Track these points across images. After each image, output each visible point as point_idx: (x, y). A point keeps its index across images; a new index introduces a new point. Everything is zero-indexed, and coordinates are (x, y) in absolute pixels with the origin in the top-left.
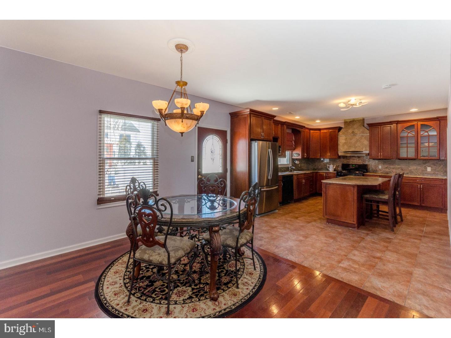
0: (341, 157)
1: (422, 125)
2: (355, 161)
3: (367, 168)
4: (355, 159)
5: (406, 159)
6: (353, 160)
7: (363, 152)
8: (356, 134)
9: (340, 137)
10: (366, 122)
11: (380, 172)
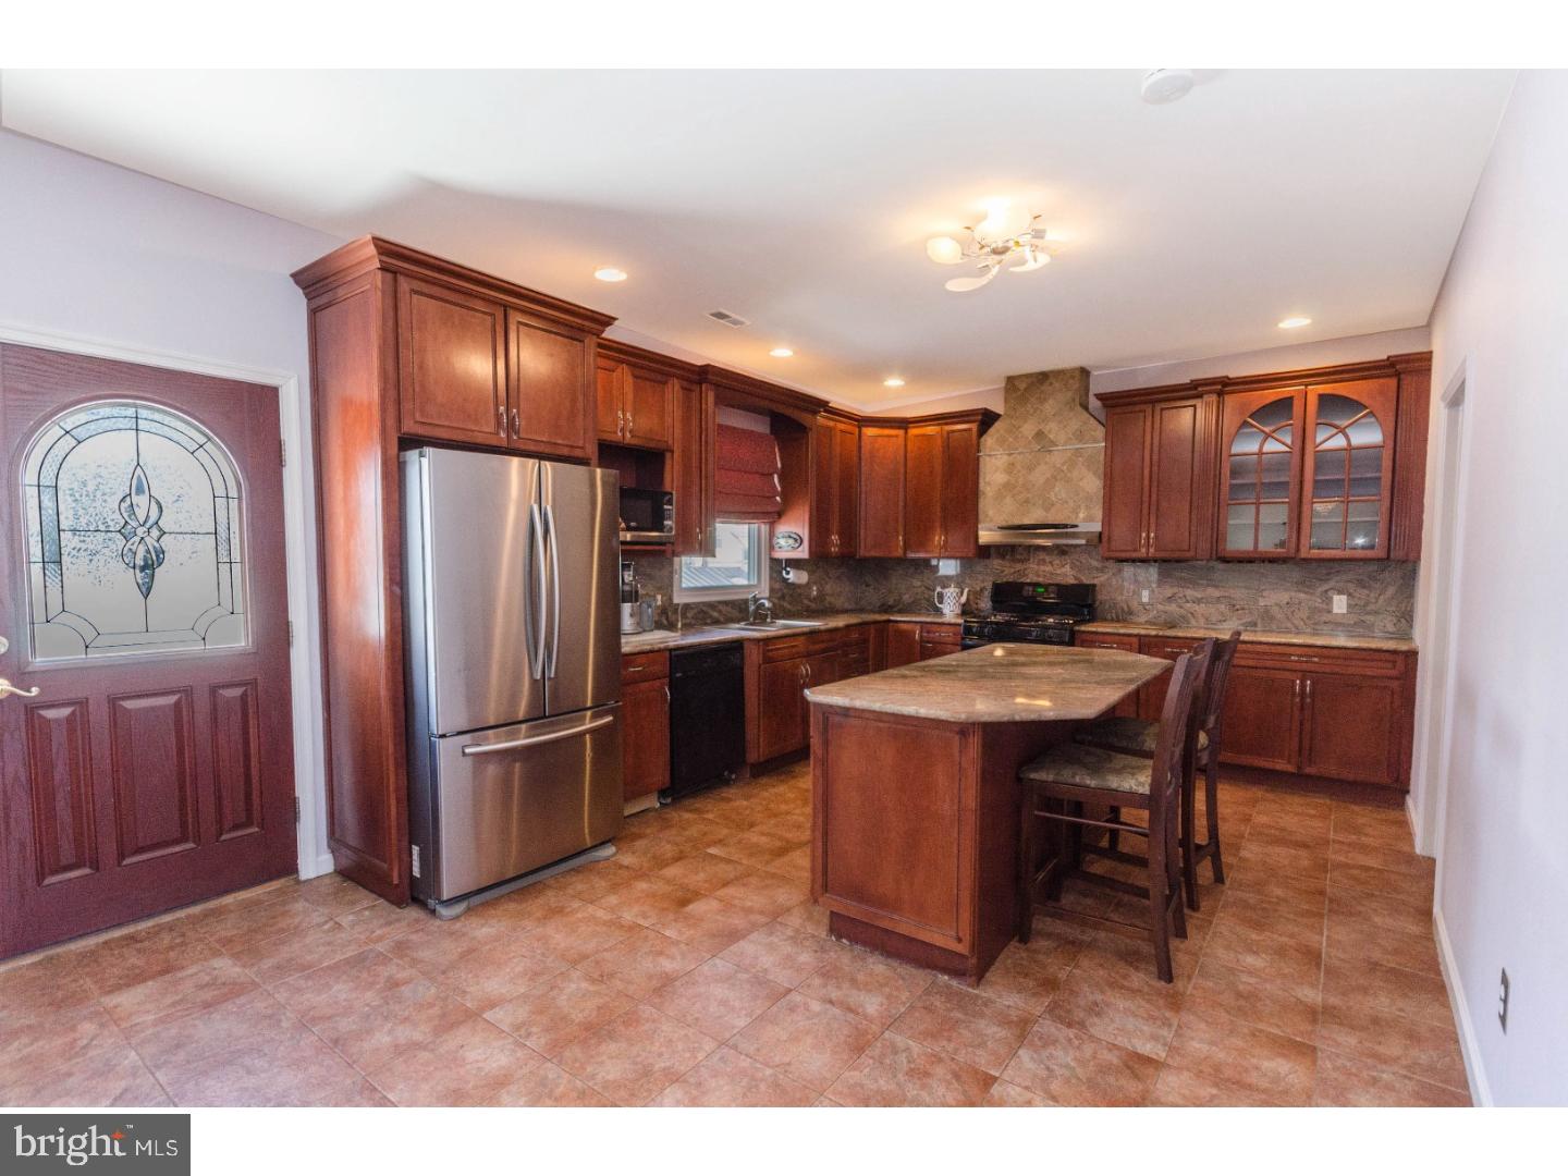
0: (992, 551)
1: (1322, 397)
2: (1048, 568)
3: (1094, 601)
4: (1048, 559)
5: (1251, 561)
6: (1038, 564)
7: (1076, 526)
8: (1053, 443)
9: (988, 459)
10: (1096, 387)
11: (1143, 619)
